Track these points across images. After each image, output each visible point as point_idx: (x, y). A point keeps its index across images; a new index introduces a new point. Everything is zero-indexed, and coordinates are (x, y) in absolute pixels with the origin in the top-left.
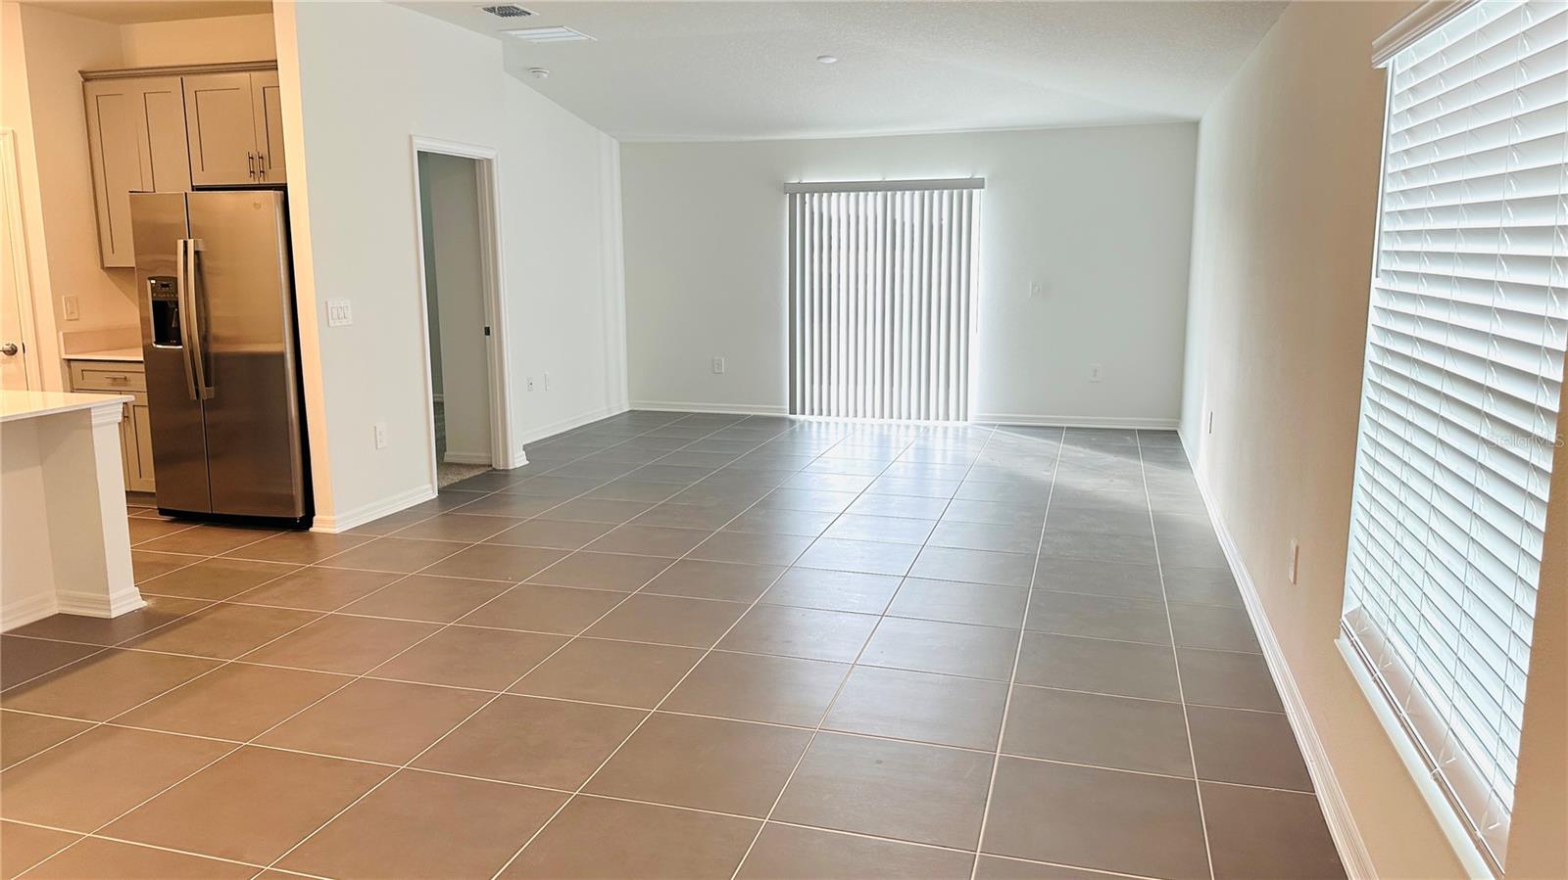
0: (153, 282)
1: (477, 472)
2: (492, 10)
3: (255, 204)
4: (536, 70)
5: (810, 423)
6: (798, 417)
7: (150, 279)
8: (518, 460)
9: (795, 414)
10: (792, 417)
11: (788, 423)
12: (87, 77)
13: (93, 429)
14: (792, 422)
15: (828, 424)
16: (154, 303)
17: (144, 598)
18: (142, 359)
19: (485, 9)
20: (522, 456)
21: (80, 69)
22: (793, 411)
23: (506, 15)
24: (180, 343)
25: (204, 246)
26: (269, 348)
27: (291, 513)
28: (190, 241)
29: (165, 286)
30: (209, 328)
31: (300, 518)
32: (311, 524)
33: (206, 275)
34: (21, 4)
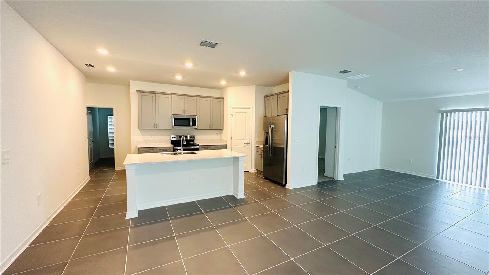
1: (330, 180)
4: (357, 87)
5: (445, 183)
6: (440, 180)
7: (265, 132)
8: (340, 178)
9: (439, 179)
10: (437, 179)
11: (435, 181)
13: (239, 161)
14: (437, 181)
15: (453, 184)
17: (245, 195)
18: (263, 147)
19: (338, 72)
20: (342, 177)
21: (264, 96)
22: (438, 177)
23: (344, 73)
24: (268, 145)
25: (274, 126)
26: (282, 146)
27: (283, 182)
28: (271, 125)
29: (267, 134)
30: (273, 142)
31: (284, 184)
32: (286, 186)
33: (274, 132)
34: (256, 85)
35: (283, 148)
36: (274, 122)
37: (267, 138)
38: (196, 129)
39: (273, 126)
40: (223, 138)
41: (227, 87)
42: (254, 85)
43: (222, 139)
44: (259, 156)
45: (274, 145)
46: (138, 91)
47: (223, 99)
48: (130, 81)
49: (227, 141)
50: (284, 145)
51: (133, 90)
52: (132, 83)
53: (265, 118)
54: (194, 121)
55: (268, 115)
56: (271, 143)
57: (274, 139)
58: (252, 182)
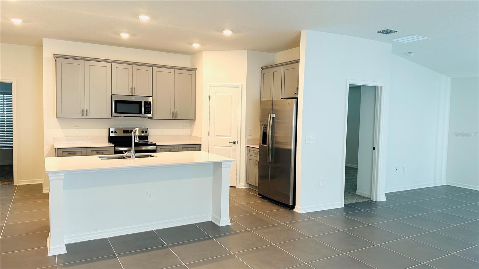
0: (263, 126)
1: (364, 200)
2: (380, 32)
3: (289, 103)
4: (408, 53)
7: (263, 125)
8: (381, 198)
12: (263, 68)
13: (222, 169)
16: (263, 132)
17: (231, 221)
18: (259, 148)
19: (378, 32)
20: (384, 197)
21: (261, 66)
23: (386, 34)
24: (266, 145)
25: (276, 116)
26: (288, 147)
27: (289, 203)
28: (272, 114)
29: (265, 127)
30: (275, 140)
31: (291, 205)
32: (294, 208)
33: (275, 124)
34: (248, 50)
35: (290, 150)
36: (277, 108)
37: (265, 134)
38: (150, 118)
39: (274, 115)
40: (195, 133)
41: (202, 51)
42: (246, 50)
43: (193, 135)
44: (252, 162)
45: (275, 146)
46: (57, 57)
47: (195, 70)
48: (43, 38)
49: (201, 138)
50: (291, 145)
51: (47, 54)
52: (46, 43)
53: (262, 101)
54: (148, 105)
55: (268, 97)
56: (272, 141)
57: (276, 135)
58: (242, 202)
